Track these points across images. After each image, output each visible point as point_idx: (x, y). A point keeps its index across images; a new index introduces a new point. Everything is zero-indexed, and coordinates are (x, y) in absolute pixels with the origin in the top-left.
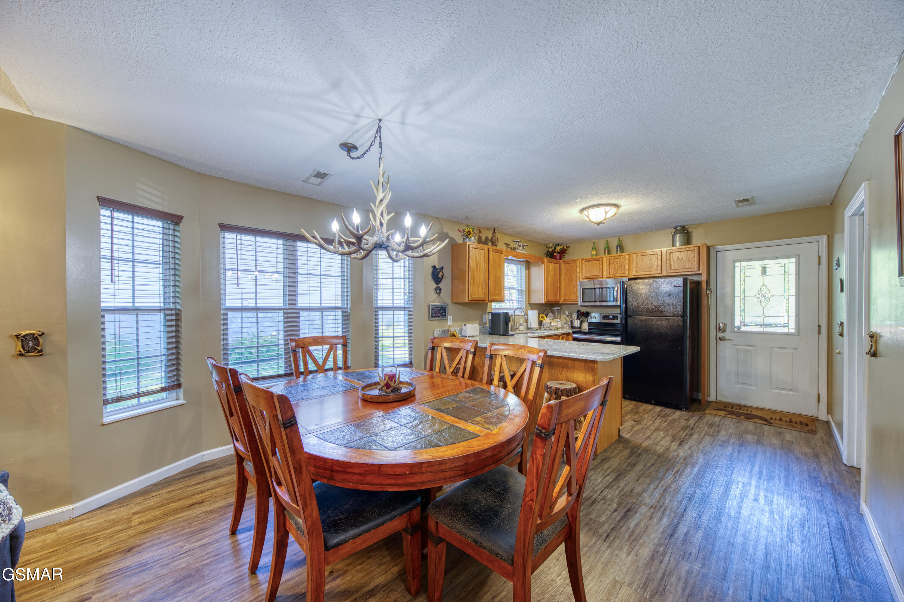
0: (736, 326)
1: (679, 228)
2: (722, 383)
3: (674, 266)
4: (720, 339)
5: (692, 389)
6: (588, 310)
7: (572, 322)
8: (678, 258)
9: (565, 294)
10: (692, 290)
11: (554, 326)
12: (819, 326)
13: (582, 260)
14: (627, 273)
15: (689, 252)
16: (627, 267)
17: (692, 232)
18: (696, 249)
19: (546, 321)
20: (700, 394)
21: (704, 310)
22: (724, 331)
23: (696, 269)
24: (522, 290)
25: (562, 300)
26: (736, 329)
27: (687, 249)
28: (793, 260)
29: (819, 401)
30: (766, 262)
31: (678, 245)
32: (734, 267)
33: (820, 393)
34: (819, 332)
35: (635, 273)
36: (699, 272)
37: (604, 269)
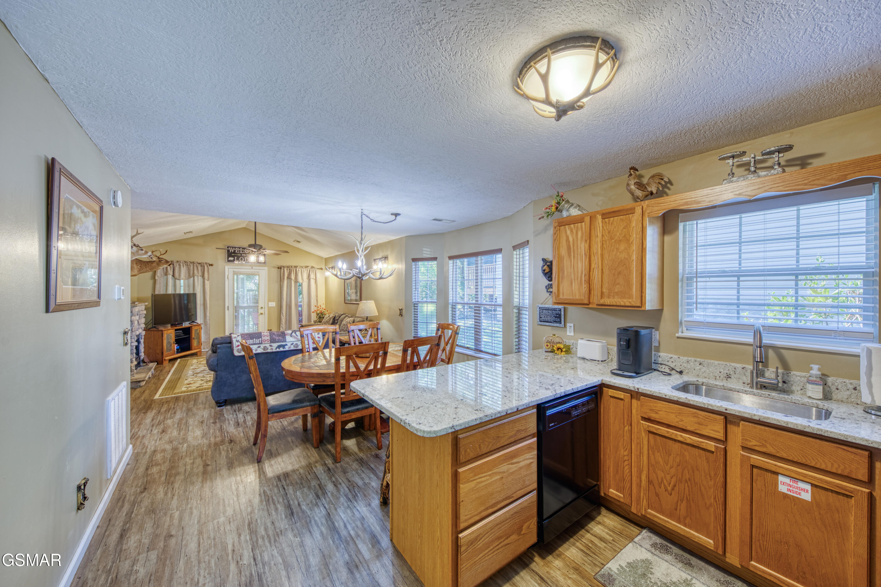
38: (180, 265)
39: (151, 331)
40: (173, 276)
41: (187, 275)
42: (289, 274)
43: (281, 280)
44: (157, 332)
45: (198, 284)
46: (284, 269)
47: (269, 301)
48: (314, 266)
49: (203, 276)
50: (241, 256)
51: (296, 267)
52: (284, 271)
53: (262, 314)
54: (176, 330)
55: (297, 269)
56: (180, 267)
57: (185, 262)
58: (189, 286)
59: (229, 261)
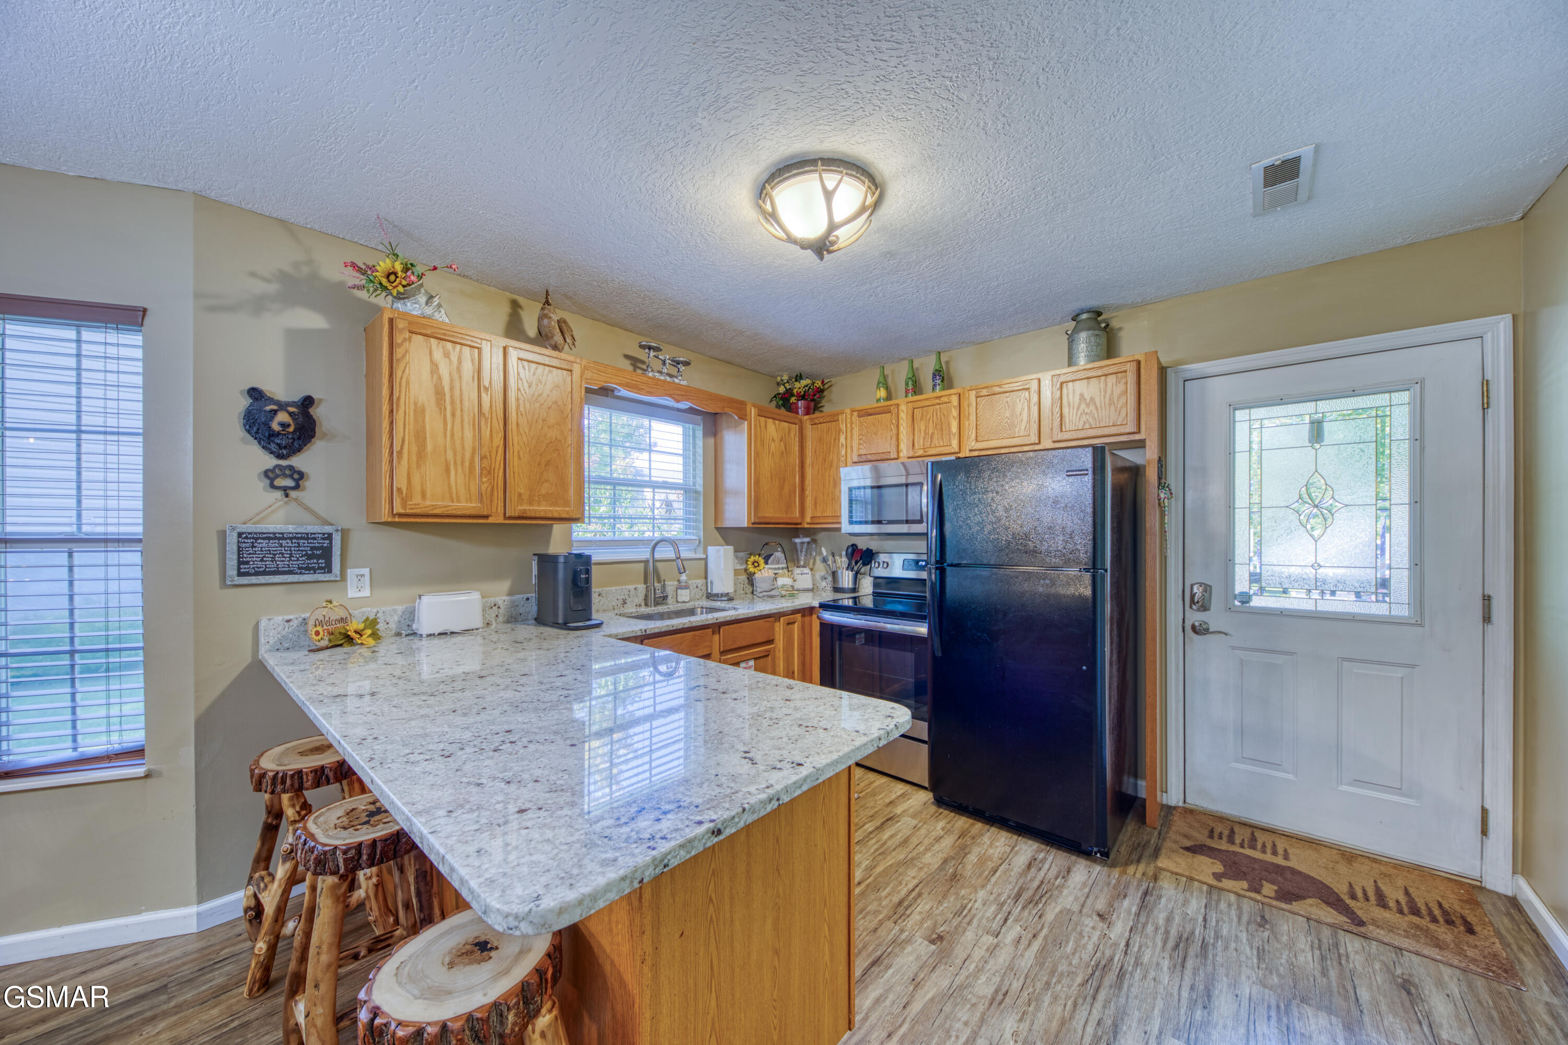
0: (1237, 592)
1: (1084, 316)
2: (1200, 756)
3: (1073, 420)
4: (1194, 628)
5: (1119, 771)
6: (874, 545)
7: (834, 574)
8: (1082, 396)
9: (816, 503)
10: (1119, 492)
11: (783, 586)
12: (1487, 600)
13: (853, 411)
14: (955, 443)
15: (1112, 379)
16: (954, 429)
17: (1120, 329)
18: (1131, 368)
19: (764, 573)
20: (1142, 783)
21: (1151, 545)
22: (1205, 608)
23: (1131, 427)
24: (696, 492)
25: (808, 520)
26: (1237, 603)
27: (1105, 371)
28: (1403, 397)
29: (1484, 832)
30: (1323, 406)
31: (1082, 361)
32: (1232, 423)
33: (1487, 806)
34: (1487, 618)
35: (974, 445)
36: (1137, 437)
37: (901, 436)
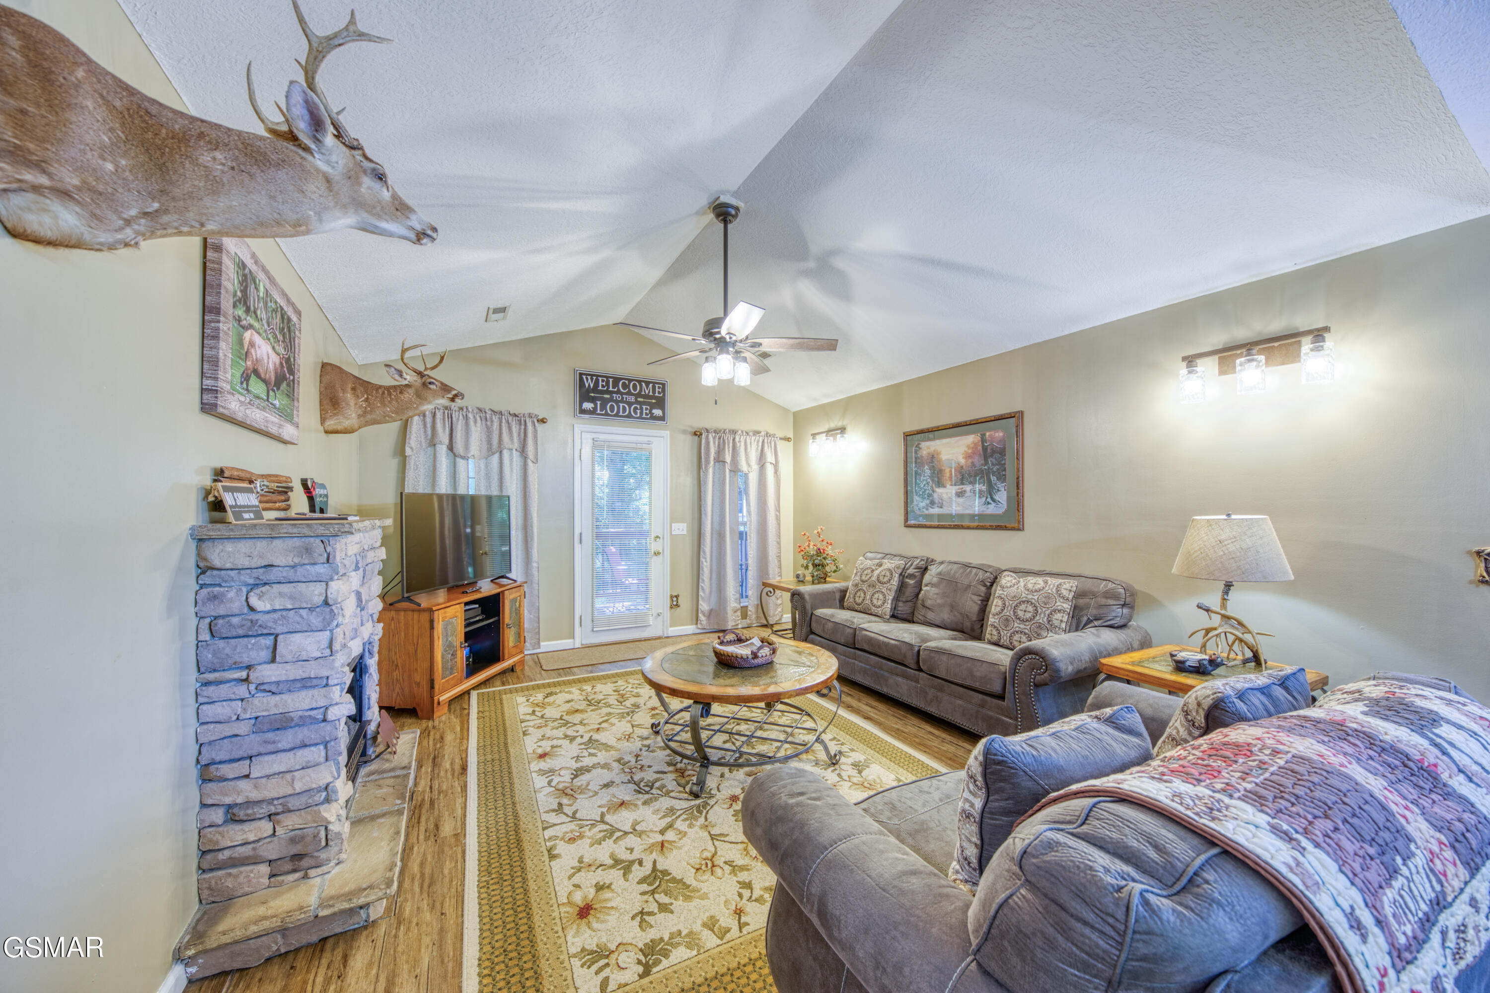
38: (466, 418)
39: (398, 611)
40: (451, 448)
41: (485, 446)
42: (720, 451)
43: (700, 465)
44: (416, 615)
45: (512, 470)
46: (707, 438)
47: (673, 520)
48: (771, 432)
49: (523, 451)
50: (611, 400)
51: (734, 432)
52: (708, 443)
53: (657, 554)
54: (466, 604)
55: (737, 439)
56: (467, 424)
57: (480, 410)
58: (488, 477)
59: (583, 411)
